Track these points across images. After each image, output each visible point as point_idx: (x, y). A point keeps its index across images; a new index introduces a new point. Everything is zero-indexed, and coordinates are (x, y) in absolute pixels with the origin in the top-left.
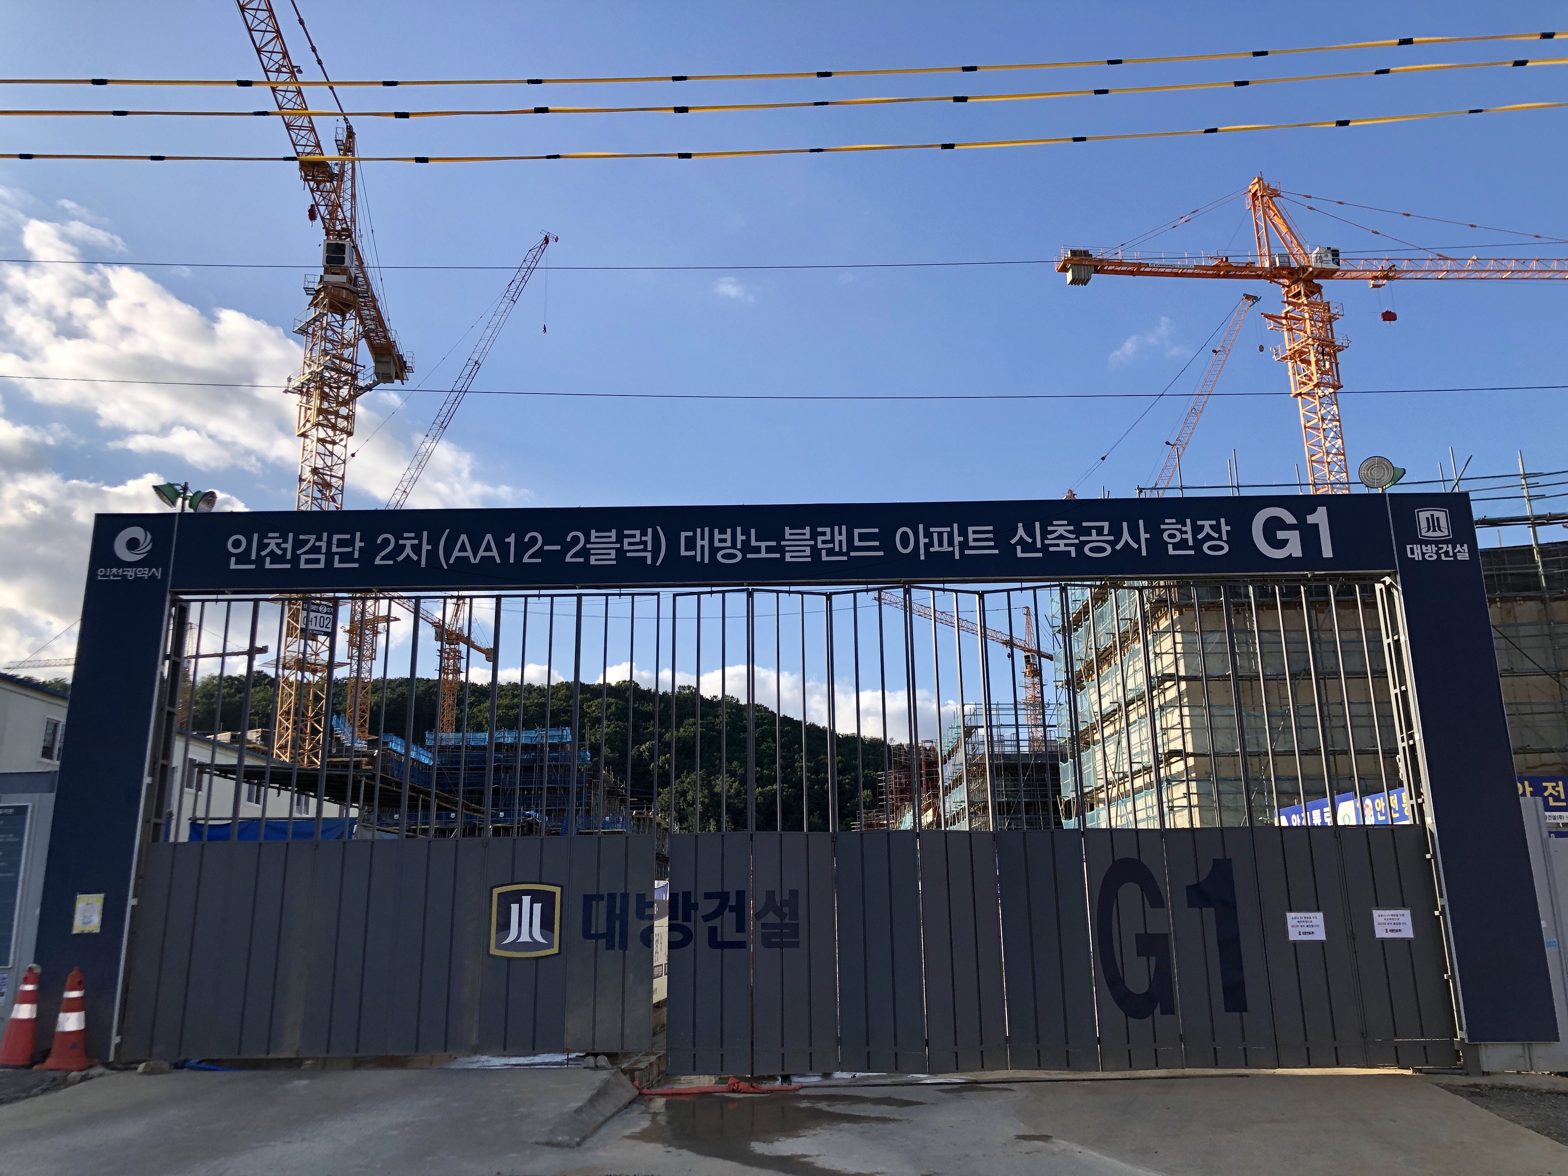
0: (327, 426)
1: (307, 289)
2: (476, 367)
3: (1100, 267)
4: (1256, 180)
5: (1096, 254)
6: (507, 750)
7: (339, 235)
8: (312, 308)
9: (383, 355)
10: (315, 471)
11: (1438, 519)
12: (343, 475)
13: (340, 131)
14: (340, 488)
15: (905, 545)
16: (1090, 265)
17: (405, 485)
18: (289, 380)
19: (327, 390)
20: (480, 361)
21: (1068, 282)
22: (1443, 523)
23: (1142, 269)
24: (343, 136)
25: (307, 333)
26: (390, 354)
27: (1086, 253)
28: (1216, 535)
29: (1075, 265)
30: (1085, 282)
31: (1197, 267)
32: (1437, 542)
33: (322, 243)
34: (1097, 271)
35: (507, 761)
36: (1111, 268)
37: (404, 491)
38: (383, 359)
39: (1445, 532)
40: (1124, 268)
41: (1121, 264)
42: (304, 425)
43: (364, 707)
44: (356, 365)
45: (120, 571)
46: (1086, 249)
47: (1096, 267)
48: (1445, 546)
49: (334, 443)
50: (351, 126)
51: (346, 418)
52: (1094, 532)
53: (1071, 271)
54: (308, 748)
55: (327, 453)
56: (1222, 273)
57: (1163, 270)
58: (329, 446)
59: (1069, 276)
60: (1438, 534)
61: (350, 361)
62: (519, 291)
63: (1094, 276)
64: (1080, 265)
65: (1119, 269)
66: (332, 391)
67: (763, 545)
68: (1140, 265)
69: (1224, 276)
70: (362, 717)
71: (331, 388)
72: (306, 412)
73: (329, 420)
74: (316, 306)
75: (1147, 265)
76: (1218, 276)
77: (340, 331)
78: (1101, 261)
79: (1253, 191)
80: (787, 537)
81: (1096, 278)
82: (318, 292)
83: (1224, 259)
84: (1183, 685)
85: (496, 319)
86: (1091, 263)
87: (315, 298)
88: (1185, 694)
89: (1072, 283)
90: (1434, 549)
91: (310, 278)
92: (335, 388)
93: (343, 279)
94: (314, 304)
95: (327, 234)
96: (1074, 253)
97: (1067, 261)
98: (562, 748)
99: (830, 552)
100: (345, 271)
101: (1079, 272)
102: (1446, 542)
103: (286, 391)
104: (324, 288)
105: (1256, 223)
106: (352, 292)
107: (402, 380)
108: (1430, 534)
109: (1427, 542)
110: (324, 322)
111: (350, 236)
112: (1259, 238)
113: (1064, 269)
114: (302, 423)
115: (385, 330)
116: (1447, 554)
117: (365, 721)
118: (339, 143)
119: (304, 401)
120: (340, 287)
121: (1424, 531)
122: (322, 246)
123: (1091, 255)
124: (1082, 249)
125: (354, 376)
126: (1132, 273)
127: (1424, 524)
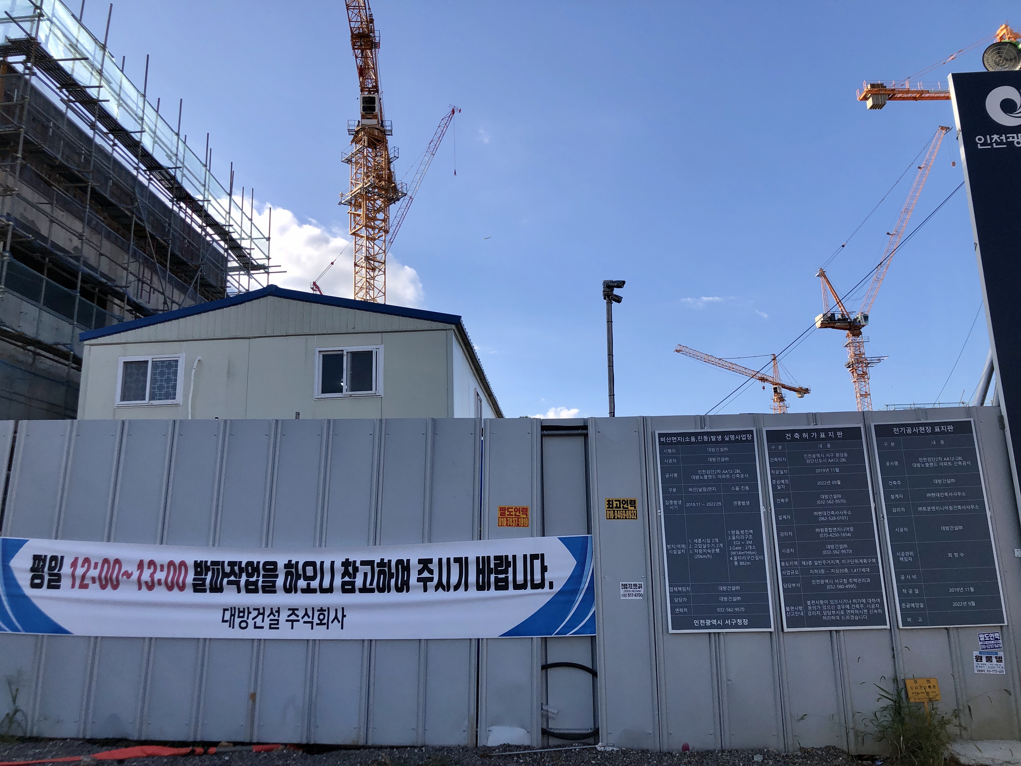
1: (349, 131)
3: (892, 95)
4: (1004, 26)
5: (889, 86)
7: (370, 91)
8: (354, 144)
12: (385, 261)
14: (383, 270)
18: (342, 195)
20: (413, 197)
21: (868, 108)
23: (923, 96)
25: (351, 162)
27: (882, 85)
29: (874, 94)
30: (881, 107)
33: (359, 97)
34: (890, 99)
36: (900, 95)
40: (909, 95)
41: (908, 92)
42: (355, 228)
45: (1003, 137)
46: (882, 82)
47: (889, 95)
51: (384, 221)
53: (871, 99)
59: (870, 103)
62: (436, 148)
63: (888, 102)
64: (878, 94)
65: (905, 96)
68: (922, 92)
75: (928, 92)
78: (893, 90)
79: (1001, 35)
82: (357, 132)
86: (886, 92)
87: (355, 137)
89: (871, 108)
93: (374, 122)
95: (363, 91)
97: (868, 92)
100: (376, 117)
101: (878, 99)
103: (340, 203)
104: (363, 129)
106: (381, 131)
110: (366, 153)
113: (865, 98)
114: (354, 225)
119: (354, 210)
120: (372, 128)
123: (885, 87)
124: (879, 82)
126: (915, 99)
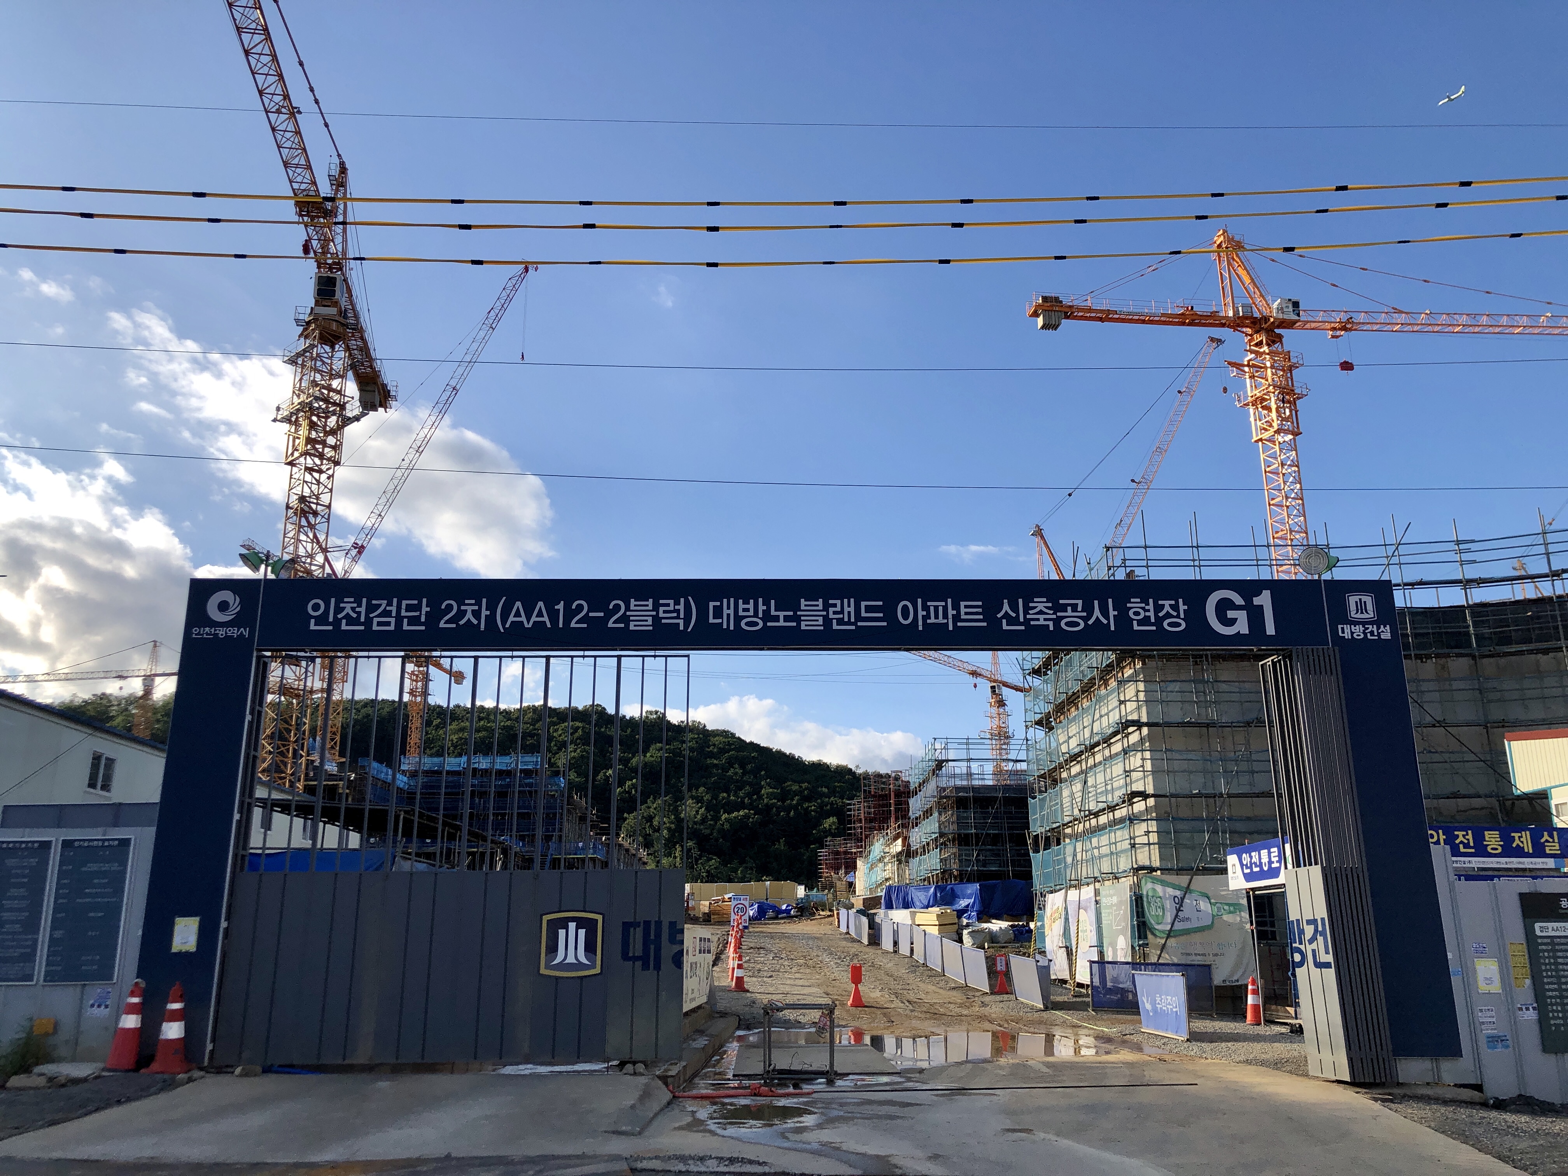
0: (315, 456)
1: (297, 321)
2: (454, 393)
3: (1070, 313)
4: (1221, 232)
5: (1066, 301)
6: (482, 776)
7: (331, 269)
8: (302, 339)
9: (368, 384)
10: (302, 499)
11: (1365, 602)
12: (330, 504)
13: (333, 167)
14: (326, 516)
15: (906, 617)
16: (1061, 311)
17: (380, 509)
18: (278, 409)
19: (314, 419)
20: (458, 387)
21: (1039, 327)
22: (1370, 607)
23: (1110, 316)
24: (335, 171)
25: (297, 363)
26: (375, 383)
27: (1057, 299)
28: (1175, 614)
29: (1046, 310)
30: (1055, 327)
31: (1163, 315)
32: (1364, 623)
33: (314, 276)
34: (1067, 317)
35: (482, 786)
36: (1081, 314)
37: (380, 515)
38: (369, 388)
39: (1371, 614)
40: (1093, 315)
41: (1090, 310)
42: (292, 454)
43: (334, 729)
44: (344, 396)
45: (213, 630)
46: (1056, 295)
47: (1066, 313)
48: (1371, 626)
49: (320, 472)
50: (343, 162)
51: (334, 448)
52: (1069, 608)
53: (1042, 316)
54: (289, 771)
55: (314, 481)
56: (1187, 321)
57: (1130, 317)
58: (316, 475)
59: (1040, 321)
60: (1365, 616)
61: (339, 392)
62: (498, 319)
63: (1064, 322)
64: (1051, 311)
65: (1088, 315)
66: (320, 421)
67: (782, 614)
68: (1108, 312)
69: (1189, 324)
70: (332, 740)
71: (319, 417)
72: (294, 441)
73: (316, 450)
74: (306, 337)
75: (1116, 312)
76: (1183, 324)
77: (329, 361)
78: (1070, 307)
79: (1218, 243)
80: (803, 607)
81: (1066, 324)
82: (308, 323)
83: (1190, 308)
84: (1145, 730)
85: (475, 345)
86: (1061, 309)
87: (305, 330)
88: (1147, 739)
89: (1042, 328)
90: (1362, 629)
91: (300, 310)
92: (323, 417)
93: (333, 311)
94: (304, 335)
95: (319, 267)
96: (1045, 299)
97: (1038, 306)
98: (536, 774)
99: (840, 622)
100: (336, 304)
101: (1050, 317)
102: (1372, 623)
103: (275, 420)
104: (315, 320)
105: (1221, 274)
106: (343, 325)
107: (386, 408)
108: (1359, 616)
109: (1355, 623)
110: (314, 353)
111: (341, 269)
112: (1223, 288)
113: (1035, 314)
114: (290, 452)
115: (371, 360)
116: (1372, 633)
117: (335, 743)
118: (332, 178)
119: (293, 430)
120: (328, 319)
121: (1353, 614)
122: (313, 280)
123: (1061, 302)
124: (1053, 295)
125: (343, 407)
126: (1101, 319)
127: (1353, 607)
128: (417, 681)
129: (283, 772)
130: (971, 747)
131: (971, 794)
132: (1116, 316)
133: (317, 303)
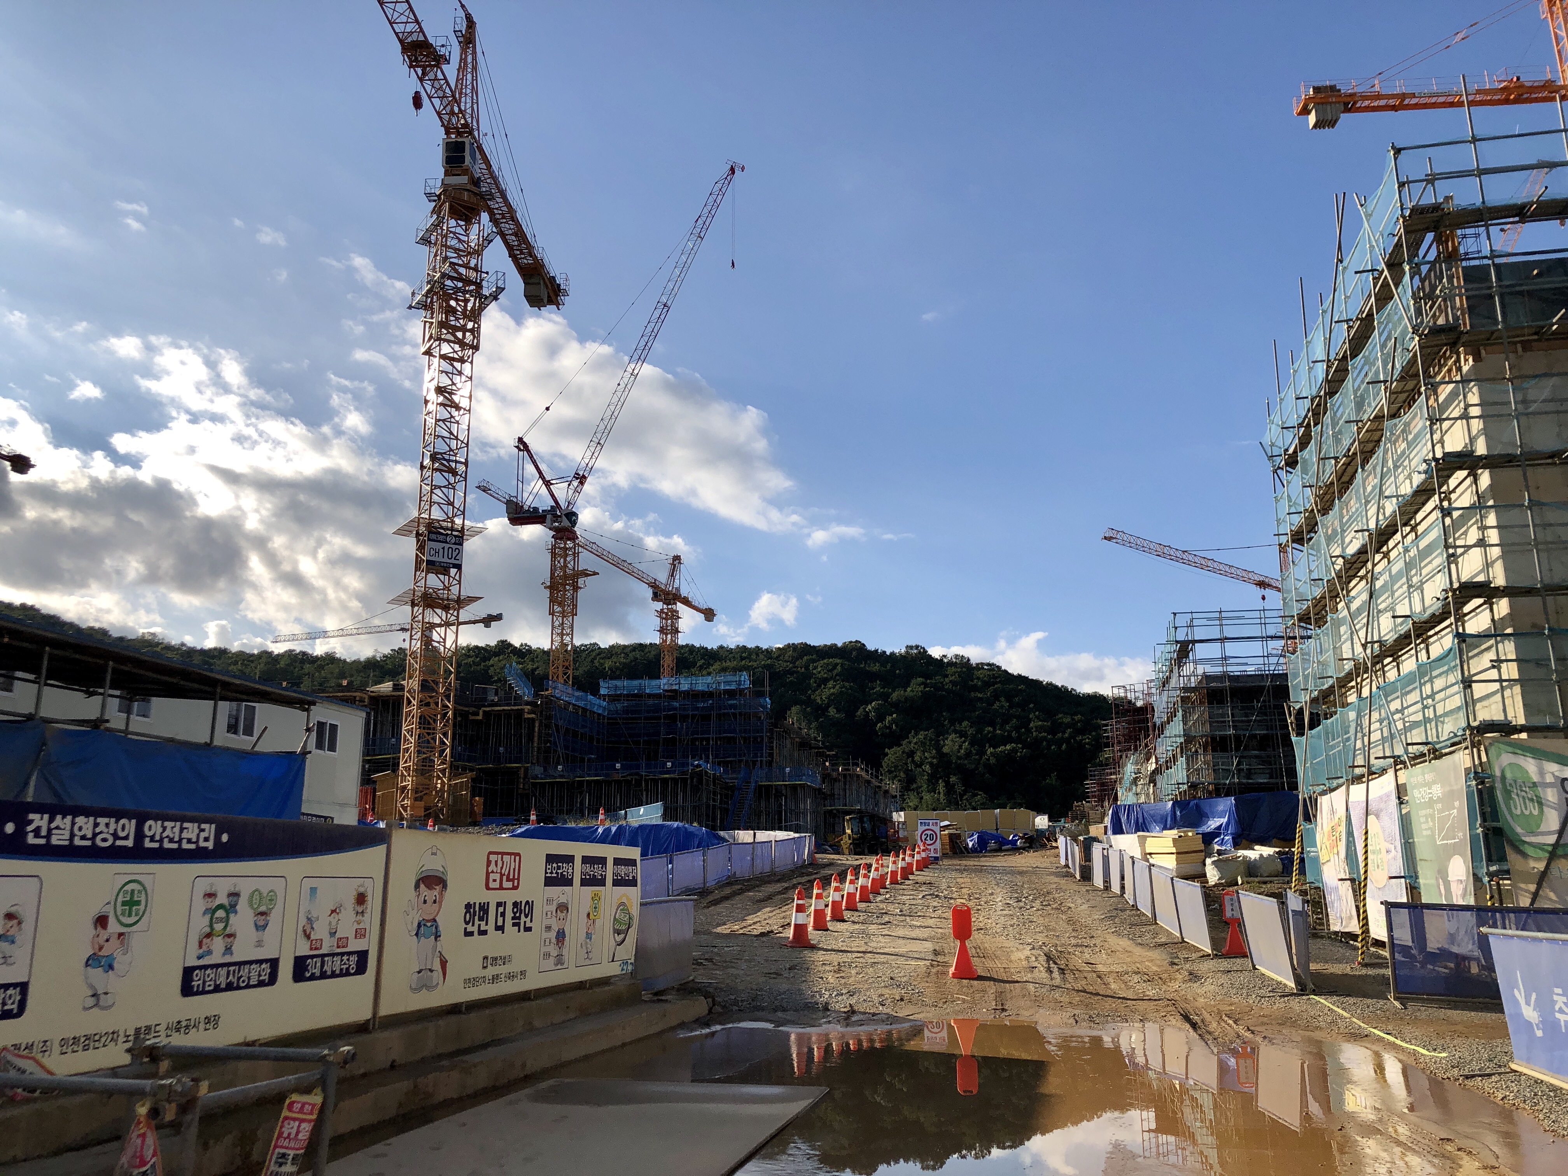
0: (454, 342)
1: (429, 195)
2: (665, 310)
3: (1350, 104)
5: (1346, 89)
6: (684, 698)
7: (459, 134)
9: (531, 276)
10: (440, 390)
13: (458, 20)
16: (1339, 102)
19: (453, 303)
21: (1311, 126)
23: (1406, 102)
24: (463, 26)
25: (430, 242)
26: (540, 275)
27: (1333, 88)
29: (1318, 104)
30: (1332, 123)
31: (1479, 92)
33: (441, 143)
34: (1347, 110)
35: (684, 709)
36: (1366, 103)
37: (599, 443)
38: (532, 281)
40: (1383, 103)
41: (1379, 97)
42: (429, 342)
44: (481, 272)
46: (1333, 83)
47: (1346, 104)
49: (462, 361)
50: (470, 14)
51: (472, 332)
53: (1313, 112)
54: (441, 690)
55: (455, 372)
56: (1512, 97)
57: (1433, 100)
58: (457, 365)
59: (1312, 118)
61: (475, 269)
63: (1343, 116)
64: (1326, 103)
65: (1376, 104)
66: (460, 305)
68: (1403, 96)
69: (1516, 101)
71: (457, 300)
72: (431, 329)
73: (455, 337)
74: (437, 212)
75: (1413, 95)
76: (1507, 101)
77: (466, 239)
78: (1352, 95)
81: (1345, 118)
83: (1515, 79)
84: (1485, 479)
85: (684, 258)
86: (1340, 99)
89: (1315, 126)
91: (431, 183)
92: (462, 301)
93: (464, 180)
95: (447, 133)
96: (1317, 90)
98: (740, 695)
100: (466, 172)
103: (410, 307)
105: (1556, 34)
106: (475, 194)
107: (558, 305)
112: (1559, 51)
113: (1305, 111)
115: (530, 247)
118: (459, 34)
119: (429, 316)
122: (441, 146)
123: (1339, 90)
124: (1328, 83)
125: (479, 286)
126: (1394, 108)
128: (666, 619)
129: (433, 690)
130: (1224, 622)
131: (1228, 684)
132: (1414, 101)
133: (447, 174)
